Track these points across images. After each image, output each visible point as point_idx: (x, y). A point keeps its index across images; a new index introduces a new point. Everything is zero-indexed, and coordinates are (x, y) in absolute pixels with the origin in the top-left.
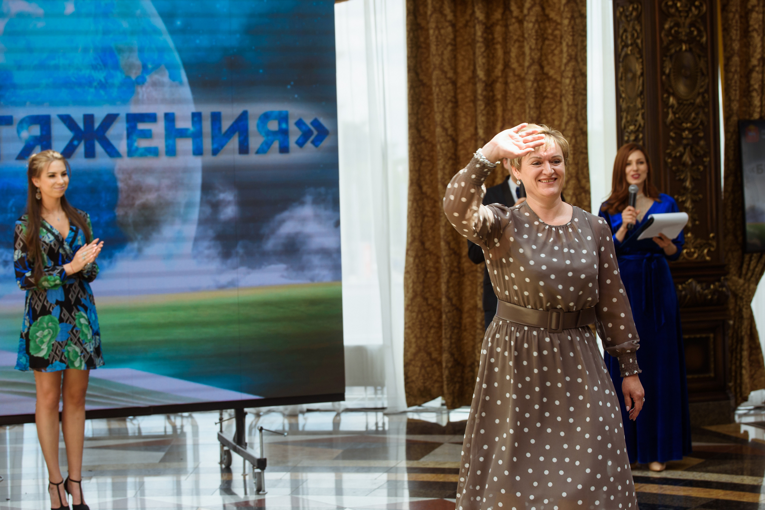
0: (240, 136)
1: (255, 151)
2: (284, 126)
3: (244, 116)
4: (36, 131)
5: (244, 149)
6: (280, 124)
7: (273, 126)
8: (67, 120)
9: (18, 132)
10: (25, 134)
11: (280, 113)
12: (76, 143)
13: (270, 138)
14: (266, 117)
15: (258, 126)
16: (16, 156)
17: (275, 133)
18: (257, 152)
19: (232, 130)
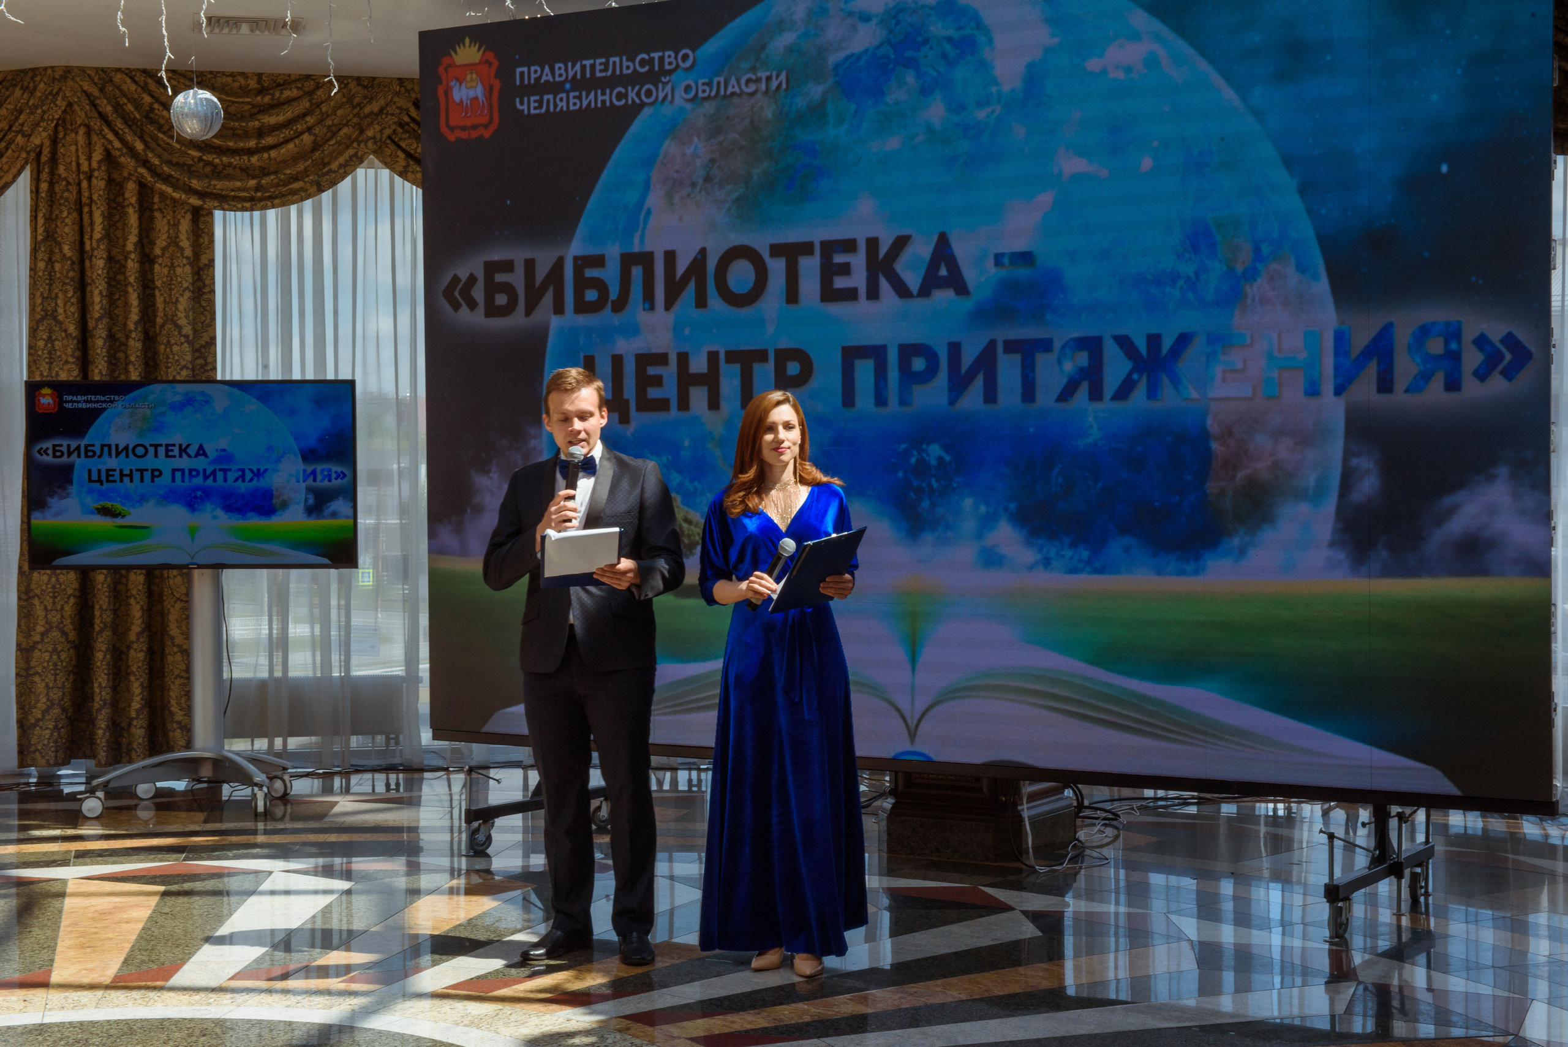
0: (1379, 365)
1: (1404, 388)
2: (1454, 346)
3: (1386, 332)
4: (1083, 359)
5: (1385, 384)
6: (1447, 343)
7: (1436, 346)
8: (1125, 343)
9: (1059, 362)
10: (1069, 367)
11: (1448, 324)
12: (1135, 376)
13: (1429, 366)
14: (1424, 332)
15: (1410, 347)
16: (1055, 396)
17: (1436, 358)
18: (1406, 391)
19: (1368, 353)
